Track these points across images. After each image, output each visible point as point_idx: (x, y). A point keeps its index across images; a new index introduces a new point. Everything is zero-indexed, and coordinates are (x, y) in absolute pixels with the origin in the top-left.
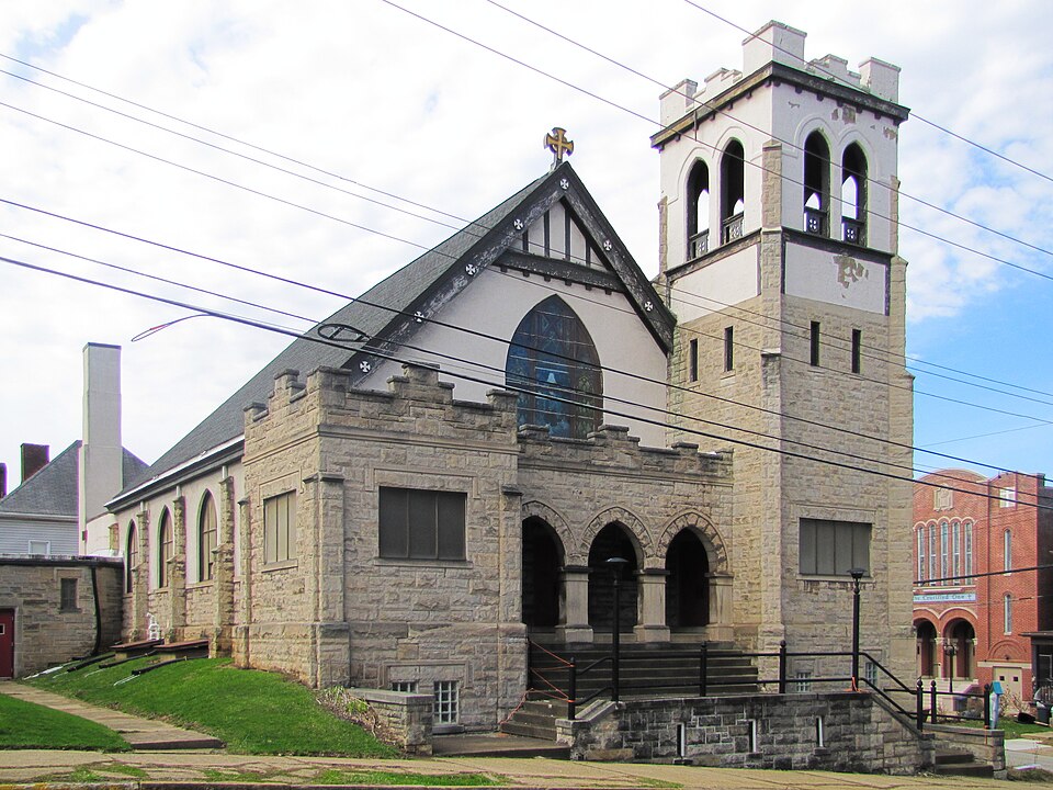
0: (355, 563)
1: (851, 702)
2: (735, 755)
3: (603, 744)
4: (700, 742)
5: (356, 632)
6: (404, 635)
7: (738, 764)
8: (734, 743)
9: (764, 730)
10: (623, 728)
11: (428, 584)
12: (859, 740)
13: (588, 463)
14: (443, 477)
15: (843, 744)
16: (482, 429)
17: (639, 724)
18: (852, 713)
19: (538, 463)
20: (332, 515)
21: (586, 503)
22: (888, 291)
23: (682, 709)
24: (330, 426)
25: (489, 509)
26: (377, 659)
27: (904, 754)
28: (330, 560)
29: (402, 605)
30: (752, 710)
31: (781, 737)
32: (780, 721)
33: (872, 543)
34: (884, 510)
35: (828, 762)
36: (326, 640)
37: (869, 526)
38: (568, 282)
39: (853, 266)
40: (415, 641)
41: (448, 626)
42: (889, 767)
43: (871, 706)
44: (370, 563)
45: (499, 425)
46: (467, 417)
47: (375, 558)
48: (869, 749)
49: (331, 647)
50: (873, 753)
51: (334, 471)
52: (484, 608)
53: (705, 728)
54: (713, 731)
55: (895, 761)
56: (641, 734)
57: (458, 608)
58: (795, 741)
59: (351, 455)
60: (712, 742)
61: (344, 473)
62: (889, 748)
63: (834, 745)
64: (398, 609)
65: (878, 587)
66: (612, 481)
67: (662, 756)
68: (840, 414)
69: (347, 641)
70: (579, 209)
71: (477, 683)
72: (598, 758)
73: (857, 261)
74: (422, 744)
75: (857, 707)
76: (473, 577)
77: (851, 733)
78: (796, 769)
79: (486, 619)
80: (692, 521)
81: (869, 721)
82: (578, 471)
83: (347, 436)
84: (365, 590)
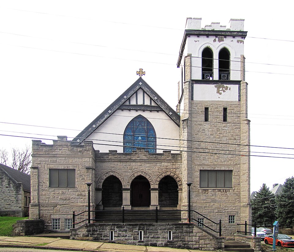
0: (42, 188)
1: (184, 226)
2: (133, 241)
3: (82, 235)
4: (118, 236)
5: (42, 206)
6: (56, 206)
7: (134, 244)
8: (132, 237)
9: (145, 234)
10: (89, 231)
11: (63, 193)
12: (187, 238)
13: (130, 159)
14: (68, 165)
15: (180, 239)
16: (80, 152)
17: (94, 230)
18: (184, 230)
19: (112, 160)
20: (35, 177)
21: (129, 171)
22: (239, 93)
23: (111, 226)
24: (35, 155)
25: (82, 173)
26: (48, 212)
27: (209, 244)
28: (34, 188)
29: (56, 199)
30: (140, 228)
31: (153, 236)
32: (152, 231)
33: (233, 177)
34: (238, 166)
35: (173, 245)
36: (32, 208)
37: (232, 171)
38: (144, 111)
39: (223, 87)
40: (59, 208)
41: (69, 204)
42: (201, 248)
43: (193, 227)
44: (47, 188)
45: (86, 150)
46: (75, 149)
47: (48, 187)
48: (192, 241)
49: (33, 209)
50: (194, 243)
51: (36, 165)
52: (81, 200)
53: (121, 232)
54: (124, 233)
55: (204, 246)
56: (96, 233)
57: (73, 200)
58: (159, 238)
59: (41, 161)
60: (123, 236)
61: (39, 166)
62: (201, 241)
63: (175, 239)
64: (54, 200)
65: (235, 191)
66: (139, 164)
67: (104, 240)
68: (218, 135)
69: (38, 208)
70: (146, 89)
71: (78, 219)
72: (80, 239)
73: (225, 85)
74: (21, 233)
75: (186, 228)
76: (77, 191)
77: (183, 236)
78: (159, 246)
79: (81, 203)
80: (168, 174)
81: (192, 232)
82: (127, 162)
83: (40, 157)
84: (45, 195)
